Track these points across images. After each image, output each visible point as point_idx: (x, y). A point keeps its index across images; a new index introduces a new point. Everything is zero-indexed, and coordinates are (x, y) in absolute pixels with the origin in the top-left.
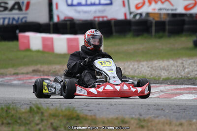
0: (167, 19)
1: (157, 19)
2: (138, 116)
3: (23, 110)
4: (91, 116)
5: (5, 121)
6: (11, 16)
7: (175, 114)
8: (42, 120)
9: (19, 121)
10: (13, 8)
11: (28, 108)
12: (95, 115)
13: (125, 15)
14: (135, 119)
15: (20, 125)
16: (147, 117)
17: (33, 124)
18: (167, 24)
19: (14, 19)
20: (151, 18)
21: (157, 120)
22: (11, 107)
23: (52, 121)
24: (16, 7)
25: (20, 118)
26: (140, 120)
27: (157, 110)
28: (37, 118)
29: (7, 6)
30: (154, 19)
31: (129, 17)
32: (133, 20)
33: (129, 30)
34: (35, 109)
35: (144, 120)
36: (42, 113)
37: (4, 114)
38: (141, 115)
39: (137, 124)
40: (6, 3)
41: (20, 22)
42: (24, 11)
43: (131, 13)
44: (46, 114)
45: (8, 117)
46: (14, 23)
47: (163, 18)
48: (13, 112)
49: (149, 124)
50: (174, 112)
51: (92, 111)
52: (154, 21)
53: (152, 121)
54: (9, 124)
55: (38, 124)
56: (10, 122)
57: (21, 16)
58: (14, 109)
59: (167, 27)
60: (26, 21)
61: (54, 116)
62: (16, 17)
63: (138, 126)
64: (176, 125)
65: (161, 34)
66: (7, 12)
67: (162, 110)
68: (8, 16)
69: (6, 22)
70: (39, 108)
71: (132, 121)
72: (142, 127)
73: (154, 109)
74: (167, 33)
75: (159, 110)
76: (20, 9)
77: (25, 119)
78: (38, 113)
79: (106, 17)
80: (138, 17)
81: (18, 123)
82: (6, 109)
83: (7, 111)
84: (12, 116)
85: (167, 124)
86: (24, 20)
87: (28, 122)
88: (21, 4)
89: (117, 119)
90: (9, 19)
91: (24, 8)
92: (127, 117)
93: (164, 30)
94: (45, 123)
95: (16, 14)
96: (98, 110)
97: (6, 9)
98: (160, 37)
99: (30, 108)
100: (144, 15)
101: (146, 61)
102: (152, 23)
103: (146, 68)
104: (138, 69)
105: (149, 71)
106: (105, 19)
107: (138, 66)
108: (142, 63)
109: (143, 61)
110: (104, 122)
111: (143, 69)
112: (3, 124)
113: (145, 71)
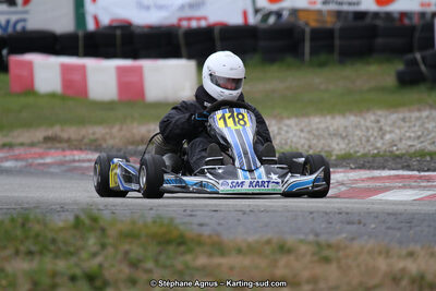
0: (338, 25)
1: (314, 24)
2: (311, 238)
3: (61, 224)
4: (210, 236)
5: (23, 248)
7: (390, 231)
8: (103, 246)
11: (71, 218)
12: (218, 235)
13: (245, 14)
14: (310, 243)
15: (56, 257)
16: (333, 240)
17: (84, 255)
18: (337, 35)
20: (301, 23)
22: (32, 216)
23: (127, 247)
25: (54, 241)
26: (318, 244)
27: (349, 223)
28: (92, 242)
30: (307, 24)
31: (252, 20)
32: (263, 26)
34: (87, 222)
35: (329, 246)
36: (103, 230)
37: (19, 232)
38: (317, 235)
39: (314, 254)
41: (10, 30)
42: (20, 7)
43: (257, 11)
44: (112, 232)
45: (27, 238)
48: (37, 228)
49: (341, 254)
50: (388, 228)
51: (207, 225)
52: (308, 30)
53: (345, 247)
54: (30, 253)
55: (94, 255)
56: (33, 248)
57: (14, 18)
58: (38, 222)
59: (337, 42)
60: (24, 28)
61: (130, 235)
62: (2, 20)
63: (315, 258)
64: (400, 257)
65: (323, 57)
67: (360, 223)
70: (94, 220)
71: (303, 248)
72: (326, 260)
73: (342, 222)
74: (336, 56)
75: (353, 223)
77: (65, 243)
78: (92, 229)
79: (205, 18)
80: (272, 20)
81: (49, 251)
82: (20, 220)
83: (23, 225)
84: (37, 236)
85: (380, 253)
86: (19, 27)
87: (72, 249)
89: (269, 242)
92: (290, 240)
93: (330, 49)
94: (110, 250)
95: (2, 14)
96: (220, 224)
98: (322, 65)
99: (77, 218)
100: (285, 14)
101: (296, 116)
102: (303, 32)
103: (298, 133)
104: (279, 134)
105: (305, 138)
106: (203, 24)
107: (280, 129)
108: (287, 122)
109: (288, 118)
110: (240, 251)
111: (291, 135)
112: (17, 253)
113: (295, 140)
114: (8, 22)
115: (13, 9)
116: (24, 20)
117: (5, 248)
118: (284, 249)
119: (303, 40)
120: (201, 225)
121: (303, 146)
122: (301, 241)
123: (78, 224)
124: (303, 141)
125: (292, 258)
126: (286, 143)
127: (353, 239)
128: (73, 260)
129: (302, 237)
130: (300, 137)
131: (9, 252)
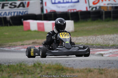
0: (112, 10)
1: (106, 10)
2: (98, 67)
3: (30, 66)
4: (70, 68)
5: (19, 72)
6: (19, 11)
8: (41, 71)
9: (28, 72)
10: (19, 6)
11: (33, 64)
12: (73, 68)
13: (87, 8)
14: (97, 69)
15: (29, 74)
16: (104, 68)
17: (36, 74)
18: (112, 13)
19: (20, 12)
20: (102, 10)
21: (110, 69)
22: (23, 64)
23: (47, 71)
24: (21, 5)
25: (28, 70)
26: (100, 69)
27: (109, 63)
28: (38, 70)
29: (16, 4)
30: (104, 10)
31: (89, 9)
32: (92, 11)
33: (89, 17)
34: (37, 65)
35: (102, 70)
36: (41, 67)
37: (19, 68)
38: (100, 67)
39: (98, 72)
40: (15, 3)
41: (24, 14)
42: (26, 8)
43: (90, 7)
44: (43, 67)
45: (21, 69)
46: (20, 14)
47: (109, 9)
48: (24, 67)
49: (106, 72)
51: (71, 65)
52: (104, 12)
53: (107, 70)
54: (22, 74)
55: (39, 74)
56: (23, 72)
57: (24, 11)
59: (112, 15)
60: (27, 13)
61: (49, 68)
62: (21, 11)
63: (99, 73)
65: (108, 19)
66: (16, 8)
68: (17, 11)
69: (16, 14)
70: (39, 64)
71: (95, 71)
72: (101, 74)
74: (112, 18)
75: (111, 63)
76: (24, 6)
77: (31, 71)
78: (39, 67)
79: (76, 9)
80: (94, 9)
81: (27, 73)
82: (19, 65)
83: (20, 66)
84: (24, 69)
85: (116, 71)
86: (26, 13)
87: (33, 72)
88: (24, 3)
89: (86, 69)
90: (17, 12)
91: (26, 6)
92: (92, 68)
93: (110, 17)
94: (43, 72)
95: (21, 10)
97: (15, 6)
98: (108, 21)
99: (34, 64)
100: (98, 8)
101: (100, 35)
102: (103, 12)
103: (101, 39)
104: (95, 40)
105: (102, 41)
106: (75, 11)
107: (96, 38)
108: (98, 36)
109: (98, 35)
110: (78, 72)
111: (98, 40)
112: (18, 74)
113: (100, 41)
114: (23, 12)
115: (24, 8)
116: (27, 11)
117: (15, 72)
118: (90, 71)
119: (103, 14)
120: (69, 65)
121: (102, 43)
122: (95, 69)
123: (35, 65)
124: (102, 42)
125: (92, 73)
126: (97, 42)
127: (109, 68)
128: (33, 75)
129: (96, 67)
130: (101, 41)
131: (16, 73)
